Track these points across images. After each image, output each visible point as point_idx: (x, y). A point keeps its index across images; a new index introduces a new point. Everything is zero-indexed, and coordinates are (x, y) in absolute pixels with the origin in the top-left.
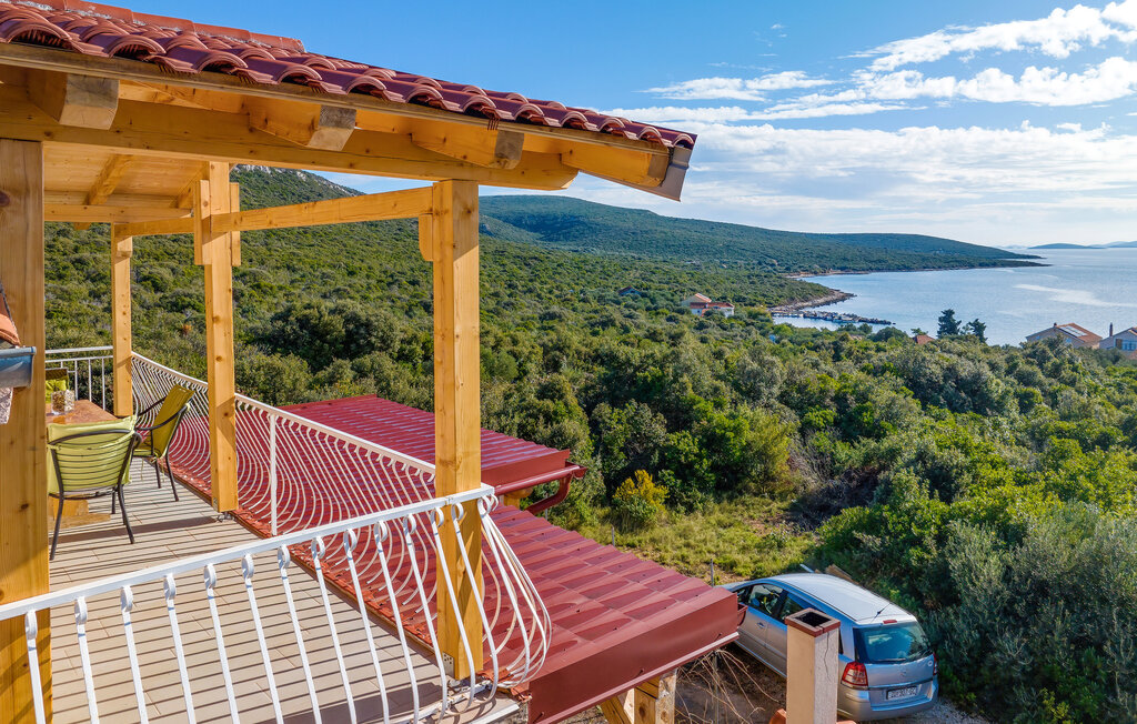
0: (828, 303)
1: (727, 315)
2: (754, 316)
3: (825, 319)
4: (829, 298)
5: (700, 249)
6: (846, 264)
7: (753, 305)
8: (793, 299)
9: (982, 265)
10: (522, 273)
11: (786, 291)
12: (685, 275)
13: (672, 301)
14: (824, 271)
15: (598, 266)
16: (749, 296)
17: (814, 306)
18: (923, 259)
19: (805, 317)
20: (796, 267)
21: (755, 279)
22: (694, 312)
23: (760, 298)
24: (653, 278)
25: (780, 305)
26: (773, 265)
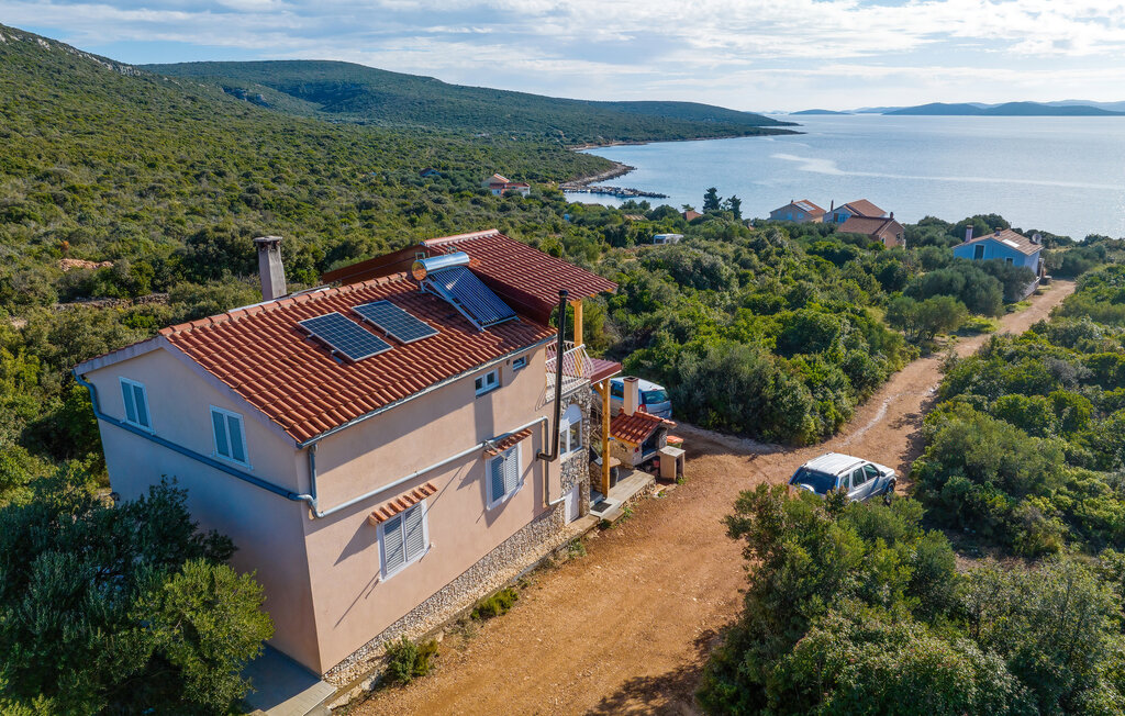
0: (611, 177)
1: (524, 194)
2: (548, 194)
3: (610, 194)
4: (613, 172)
5: (488, 120)
6: (626, 135)
7: (545, 182)
8: (580, 174)
9: (747, 134)
10: (319, 155)
11: (574, 167)
12: (478, 151)
13: (471, 181)
14: (607, 142)
15: (393, 144)
16: (541, 173)
17: (600, 180)
18: (696, 129)
19: (592, 192)
20: (581, 139)
21: (544, 154)
22: (494, 191)
23: (552, 175)
24: (450, 156)
25: (570, 181)
26: (560, 137)
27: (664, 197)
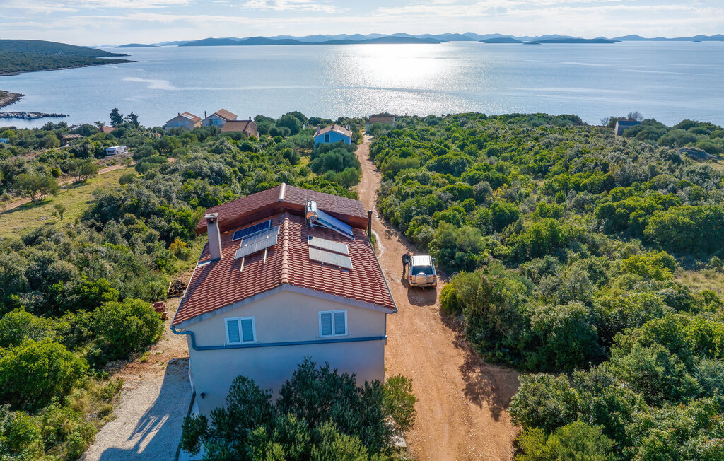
0: (8, 104)
3: (18, 118)
4: (7, 99)
27: (65, 116)
